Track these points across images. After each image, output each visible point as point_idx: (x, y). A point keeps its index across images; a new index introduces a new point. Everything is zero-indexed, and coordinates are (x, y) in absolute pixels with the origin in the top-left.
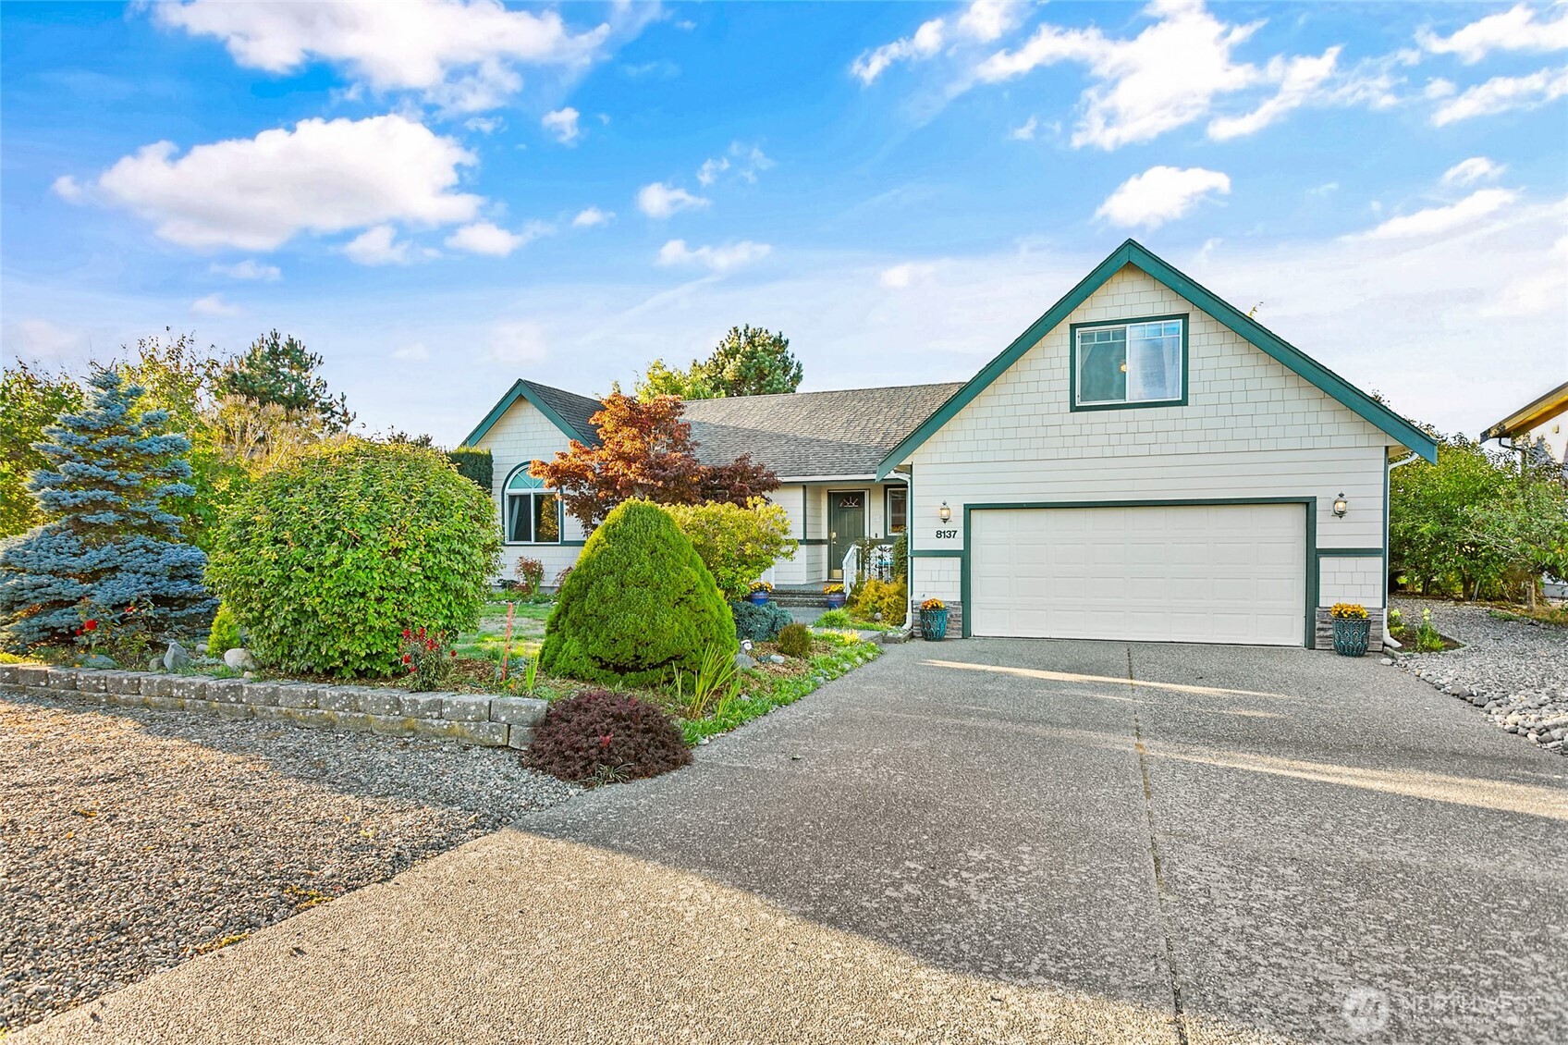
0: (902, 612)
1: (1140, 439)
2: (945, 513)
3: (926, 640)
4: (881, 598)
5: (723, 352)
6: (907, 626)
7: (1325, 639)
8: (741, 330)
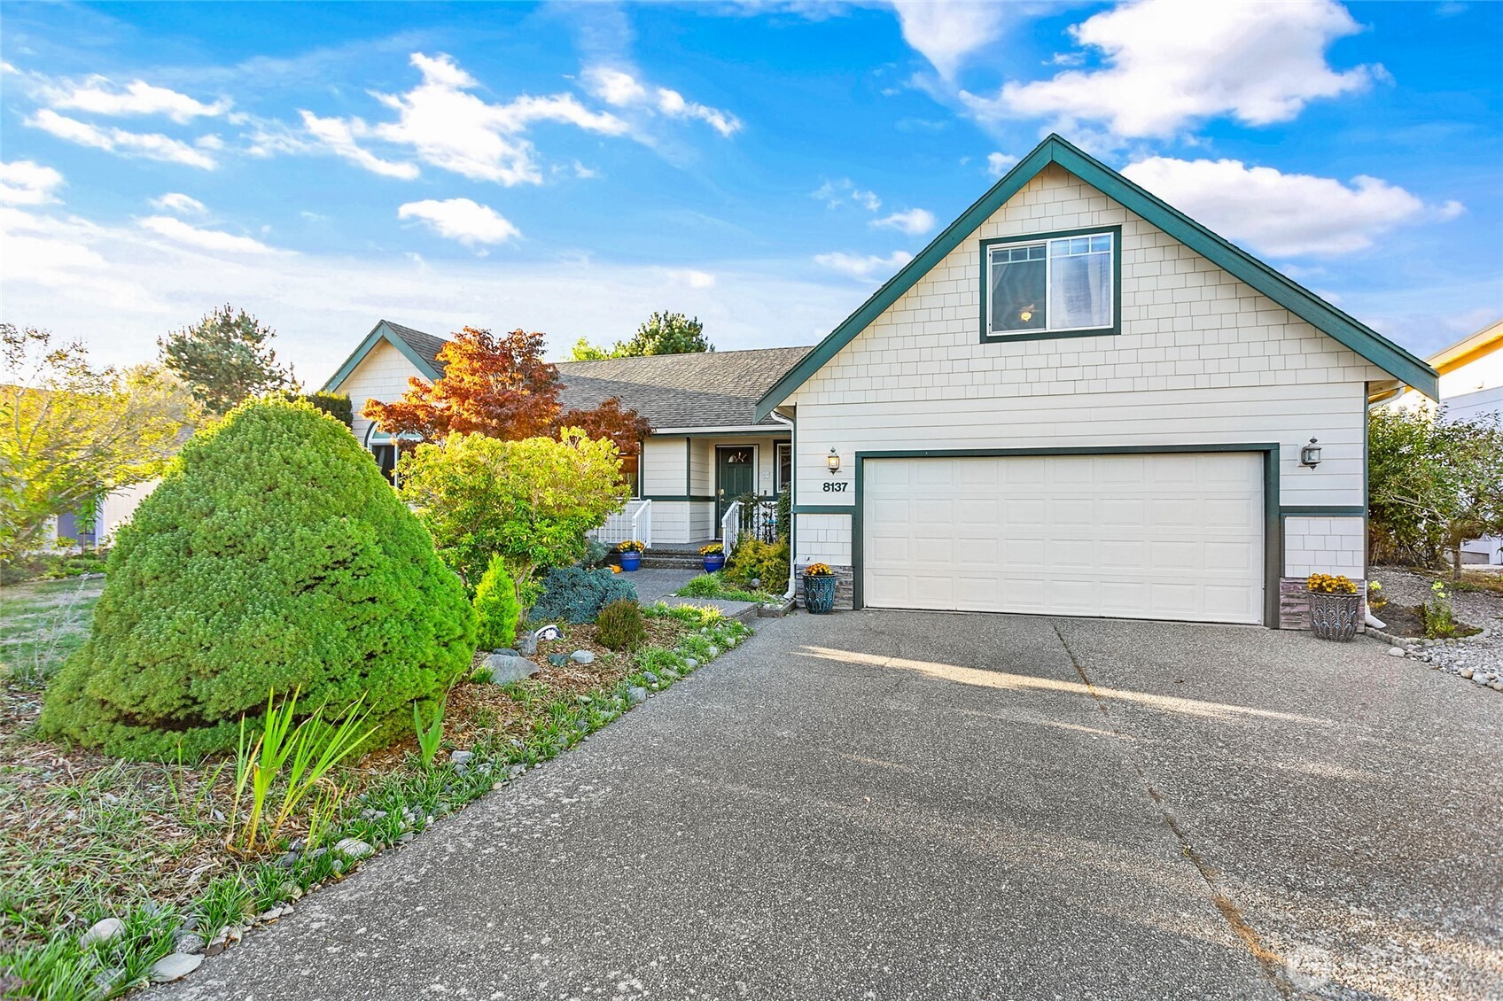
0: (784, 578)
1: (1064, 374)
2: (833, 462)
3: (811, 612)
4: (760, 561)
5: (644, 333)
6: (789, 594)
7: (1292, 617)
8: (661, 315)
